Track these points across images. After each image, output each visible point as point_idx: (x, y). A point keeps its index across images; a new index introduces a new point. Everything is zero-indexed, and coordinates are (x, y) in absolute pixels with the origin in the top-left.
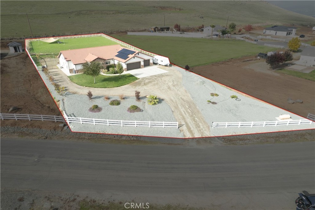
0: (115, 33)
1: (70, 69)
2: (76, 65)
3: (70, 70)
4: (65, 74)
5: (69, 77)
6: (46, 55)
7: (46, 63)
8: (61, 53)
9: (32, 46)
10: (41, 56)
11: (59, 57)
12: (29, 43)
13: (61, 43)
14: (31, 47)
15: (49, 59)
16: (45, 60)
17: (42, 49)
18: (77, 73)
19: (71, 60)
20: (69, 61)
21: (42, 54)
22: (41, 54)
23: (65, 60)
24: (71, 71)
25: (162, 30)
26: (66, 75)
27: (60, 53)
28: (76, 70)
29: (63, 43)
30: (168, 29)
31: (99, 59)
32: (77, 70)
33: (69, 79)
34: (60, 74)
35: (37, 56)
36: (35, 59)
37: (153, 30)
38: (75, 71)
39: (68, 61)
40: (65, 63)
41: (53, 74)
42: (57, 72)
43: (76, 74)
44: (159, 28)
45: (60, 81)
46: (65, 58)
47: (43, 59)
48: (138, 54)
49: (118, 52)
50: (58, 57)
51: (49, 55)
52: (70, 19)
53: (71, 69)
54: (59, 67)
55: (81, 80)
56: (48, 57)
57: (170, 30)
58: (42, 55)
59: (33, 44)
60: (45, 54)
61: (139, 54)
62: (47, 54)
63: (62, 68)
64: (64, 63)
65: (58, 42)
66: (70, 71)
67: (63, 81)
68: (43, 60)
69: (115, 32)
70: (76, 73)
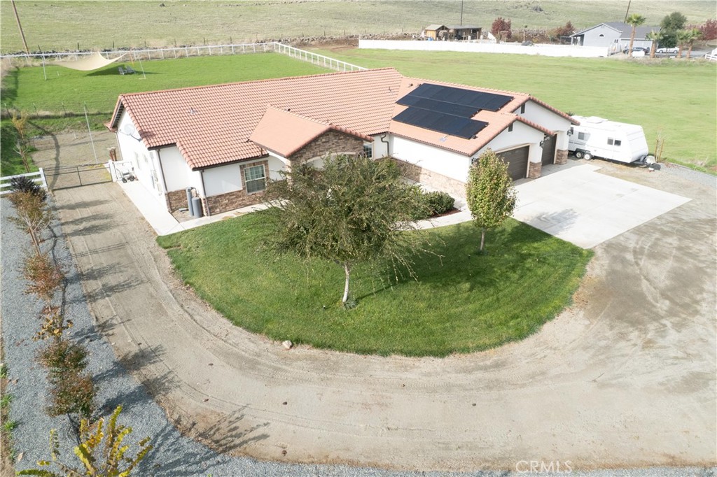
0: (313, 43)
1: (172, 189)
2: (202, 169)
3: (170, 196)
4: (143, 219)
5: (168, 243)
6: (66, 116)
7: (58, 155)
8: (122, 109)
9: (16, 83)
10: (40, 123)
11: (115, 126)
12: (9, 72)
13: (133, 73)
14: (12, 86)
15: (74, 136)
16: (58, 137)
17: (51, 94)
18: (212, 211)
19: (174, 144)
20: (163, 151)
21: (47, 113)
22: (42, 113)
23: (143, 145)
24: (176, 201)
25: (459, 35)
26: (150, 231)
27: (117, 107)
28: (202, 196)
29: (140, 73)
30: (475, 33)
31: (331, 136)
32: (208, 199)
33: (167, 263)
34: (117, 219)
35: (17, 124)
36: (13, 133)
37: (433, 34)
38: (199, 202)
39: (158, 148)
40: (141, 159)
41: (75, 222)
42: (100, 209)
43: (207, 220)
44: (451, 31)
45: (111, 280)
46: (145, 135)
47: (48, 133)
48: (523, 112)
49: (400, 102)
50: (109, 125)
51: (77, 116)
52: (164, 8)
53: (176, 193)
54: (116, 177)
55: (246, 276)
56: (73, 127)
57: (482, 37)
58: (47, 117)
59: (21, 77)
60: (61, 113)
61: (528, 107)
62: (68, 112)
63: (132, 178)
64: (137, 156)
65: (120, 70)
66: (170, 204)
67: (126, 286)
68: (48, 138)
69: (313, 40)
70: (202, 215)
